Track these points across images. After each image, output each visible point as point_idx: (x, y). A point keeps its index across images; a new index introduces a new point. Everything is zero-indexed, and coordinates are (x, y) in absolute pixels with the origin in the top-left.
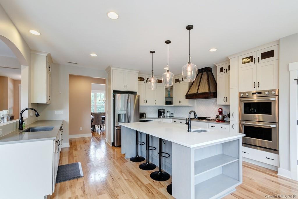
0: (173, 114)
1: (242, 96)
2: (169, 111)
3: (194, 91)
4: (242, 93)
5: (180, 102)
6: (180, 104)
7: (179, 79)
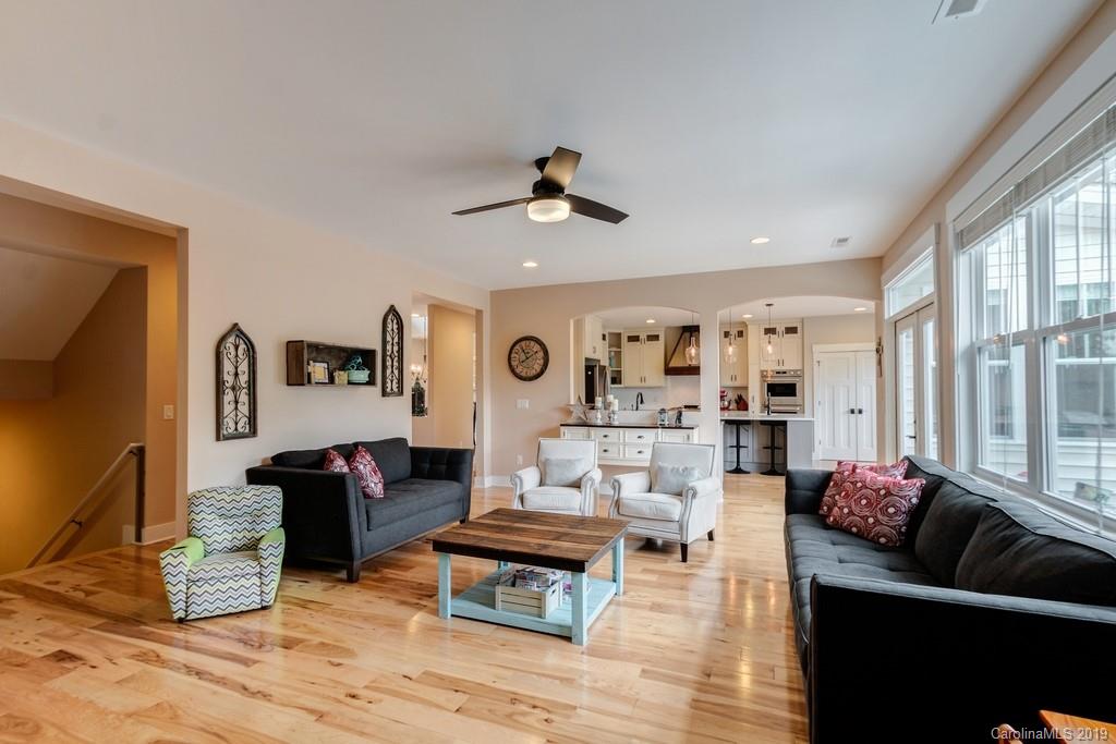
1: (765, 375)
3: (676, 362)
4: (764, 371)
5: (643, 381)
6: (643, 384)
7: (638, 337)
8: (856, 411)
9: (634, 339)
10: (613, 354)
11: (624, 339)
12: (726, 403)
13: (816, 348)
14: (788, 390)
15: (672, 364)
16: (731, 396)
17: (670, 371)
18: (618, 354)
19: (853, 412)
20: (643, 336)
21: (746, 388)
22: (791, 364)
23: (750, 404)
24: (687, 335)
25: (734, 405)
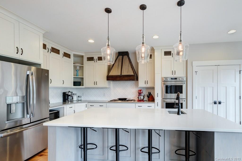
0: (81, 97)
1: (165, 80)
2: (76, 94)
3: (115, 72)
4: (164, 78)
5: (95, 83)
6: (96, 86)
7: (93, 58)
8: (217, 103)
9: (91, 59)
10: (78, 68)
11: (85, 59)
12: (142, 97)
13: (195, 63)
14: (178, 89)
15: (111, 74)
16: (145, 93)
17: (110, 78)
18: (82, 68)
19: (215, 103)
20: (96, 58)
21: (153, 88)
22: (180, 74)
23: (156, 98)
24: (121, 57)
25: (146, 98)
